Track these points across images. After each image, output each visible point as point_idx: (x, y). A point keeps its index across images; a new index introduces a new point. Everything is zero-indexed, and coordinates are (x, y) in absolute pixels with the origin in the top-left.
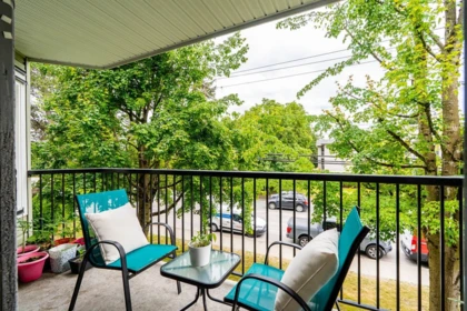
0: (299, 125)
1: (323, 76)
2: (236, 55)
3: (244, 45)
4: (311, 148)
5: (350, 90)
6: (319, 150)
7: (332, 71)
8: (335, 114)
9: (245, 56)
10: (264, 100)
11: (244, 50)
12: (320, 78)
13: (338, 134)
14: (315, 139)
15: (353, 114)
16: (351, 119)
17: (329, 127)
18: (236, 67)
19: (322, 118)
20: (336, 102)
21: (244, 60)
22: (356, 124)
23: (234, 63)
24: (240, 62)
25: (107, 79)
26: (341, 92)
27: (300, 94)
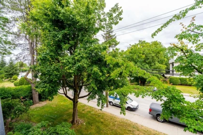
0: (159, 53)
1: (171, 21)
2: (116, 17)
3: (120, 10)
4: (166, 64)
5: (192, 27)
6: (171, 66)
7: (177, 17)
8: (180, 46)
9: (121, 16)
10: (140, 41)
11: (120, 13)
12: (168, 23)
13: (182, 59)
14: (168, 60)
15: (195, 45)
16: (193, 49)
17: (175, 55)
18: (116, 23)
19: (170, 49)
20: (181, 37)
21: (121, 19)
22: (198, 52)
23: (115, 22)
24: (118, 20)
25: (53, 36)
26: (184, 30)
27: (154, 35)
